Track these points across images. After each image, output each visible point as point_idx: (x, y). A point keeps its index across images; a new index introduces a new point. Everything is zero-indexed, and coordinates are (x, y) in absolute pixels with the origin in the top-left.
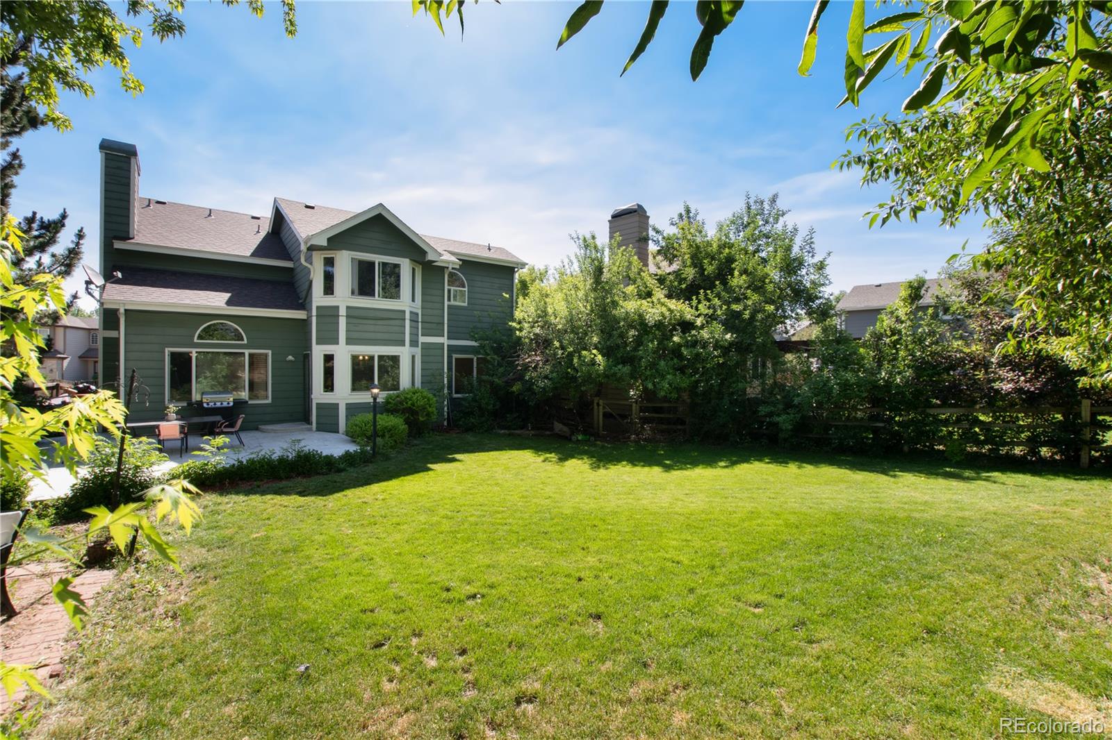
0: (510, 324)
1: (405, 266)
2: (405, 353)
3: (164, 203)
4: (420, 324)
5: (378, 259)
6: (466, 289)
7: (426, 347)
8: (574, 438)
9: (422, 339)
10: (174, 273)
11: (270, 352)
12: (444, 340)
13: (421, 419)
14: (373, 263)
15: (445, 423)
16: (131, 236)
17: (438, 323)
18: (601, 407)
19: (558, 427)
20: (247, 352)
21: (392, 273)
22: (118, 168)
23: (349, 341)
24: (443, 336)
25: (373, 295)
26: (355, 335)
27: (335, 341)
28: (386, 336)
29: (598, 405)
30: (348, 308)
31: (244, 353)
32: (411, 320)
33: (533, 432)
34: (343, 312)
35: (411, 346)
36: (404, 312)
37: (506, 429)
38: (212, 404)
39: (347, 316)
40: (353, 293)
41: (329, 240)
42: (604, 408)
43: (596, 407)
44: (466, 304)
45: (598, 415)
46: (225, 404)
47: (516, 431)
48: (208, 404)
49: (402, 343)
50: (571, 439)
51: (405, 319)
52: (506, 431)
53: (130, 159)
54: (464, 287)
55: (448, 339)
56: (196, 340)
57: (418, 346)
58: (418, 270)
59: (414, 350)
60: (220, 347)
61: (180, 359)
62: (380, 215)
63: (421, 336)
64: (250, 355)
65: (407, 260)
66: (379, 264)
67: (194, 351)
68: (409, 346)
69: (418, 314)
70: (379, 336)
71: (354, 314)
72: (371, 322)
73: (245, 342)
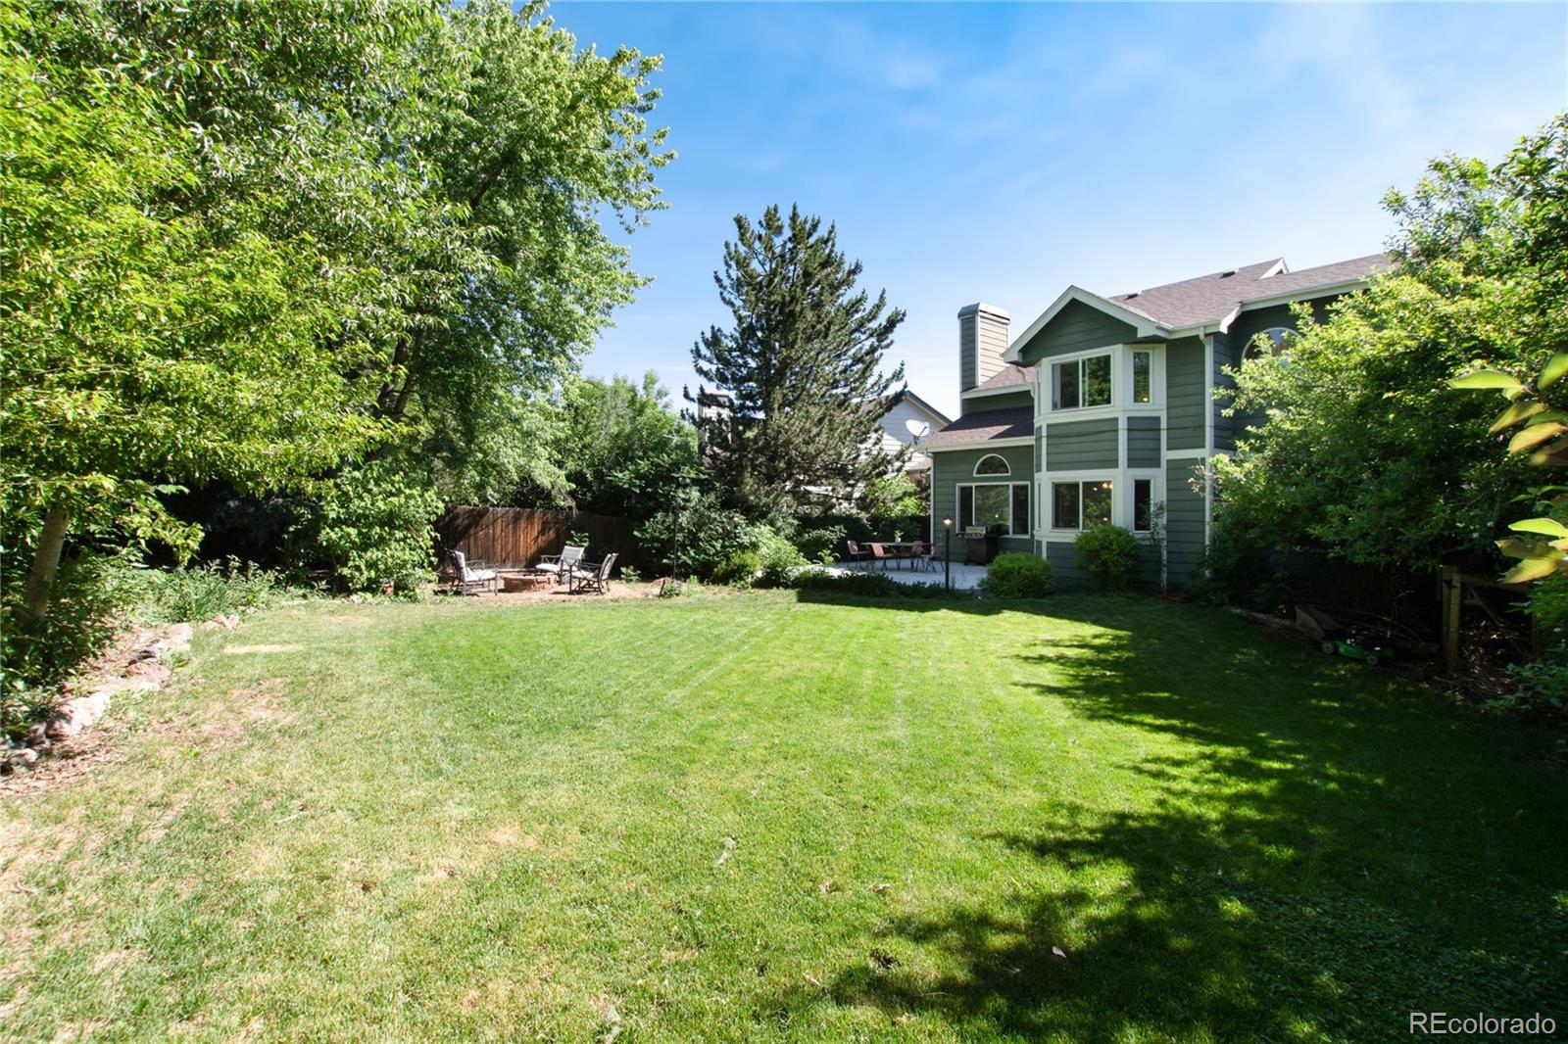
1: (1118, 354)
2: (1119, 477)
4: (1164, 433)
5: (1080, 356)
7: (1174, 466)
9: (1167, 455)
11: (1029, 483)
12: (1204, 453)
14: (1076, 364)
16: (976, 385)
17: (1195, 428)
18: (1456, 593)
20: (1011, 484)
21: (1101, 369)
23: (1051, 467)
24: (1204, 447)
25: (1078, 405)
26: (1058, 458)
28: (1093, 456)
30: (1048, 426)
31: (1009, 486)
32: (1130, 430)
34: (1044, 432)
35: (1131, 466)
36: (1116, 420)
38: (970, 535)
39: (1049, 437)
40: (1055, 407)
41: (1023, 351)
42: (1464, 594)
43: (1445, 590)
45: (1449, 611)
46: (979, 536)
48: (968, 535)
49: (1114, 463)
51: (1115, 431)
55: (1213, 450)
56: (975, 475)
57: (1158, 466)
58: (1151, 352)
59: (1143, 473)
60: (991, 479)
61: (966, 493)
62: (1074, 301)
63: (1168, 449)
64: (1014, 487)
65: (1120, 347)
66: (1084, 363)
67: (974, 485)
68: (1129, 466)
69: (1158, 419)
70: (1085, 457)
71: (1057, 433)
72: (1075, 439)
73: (1010, 474)
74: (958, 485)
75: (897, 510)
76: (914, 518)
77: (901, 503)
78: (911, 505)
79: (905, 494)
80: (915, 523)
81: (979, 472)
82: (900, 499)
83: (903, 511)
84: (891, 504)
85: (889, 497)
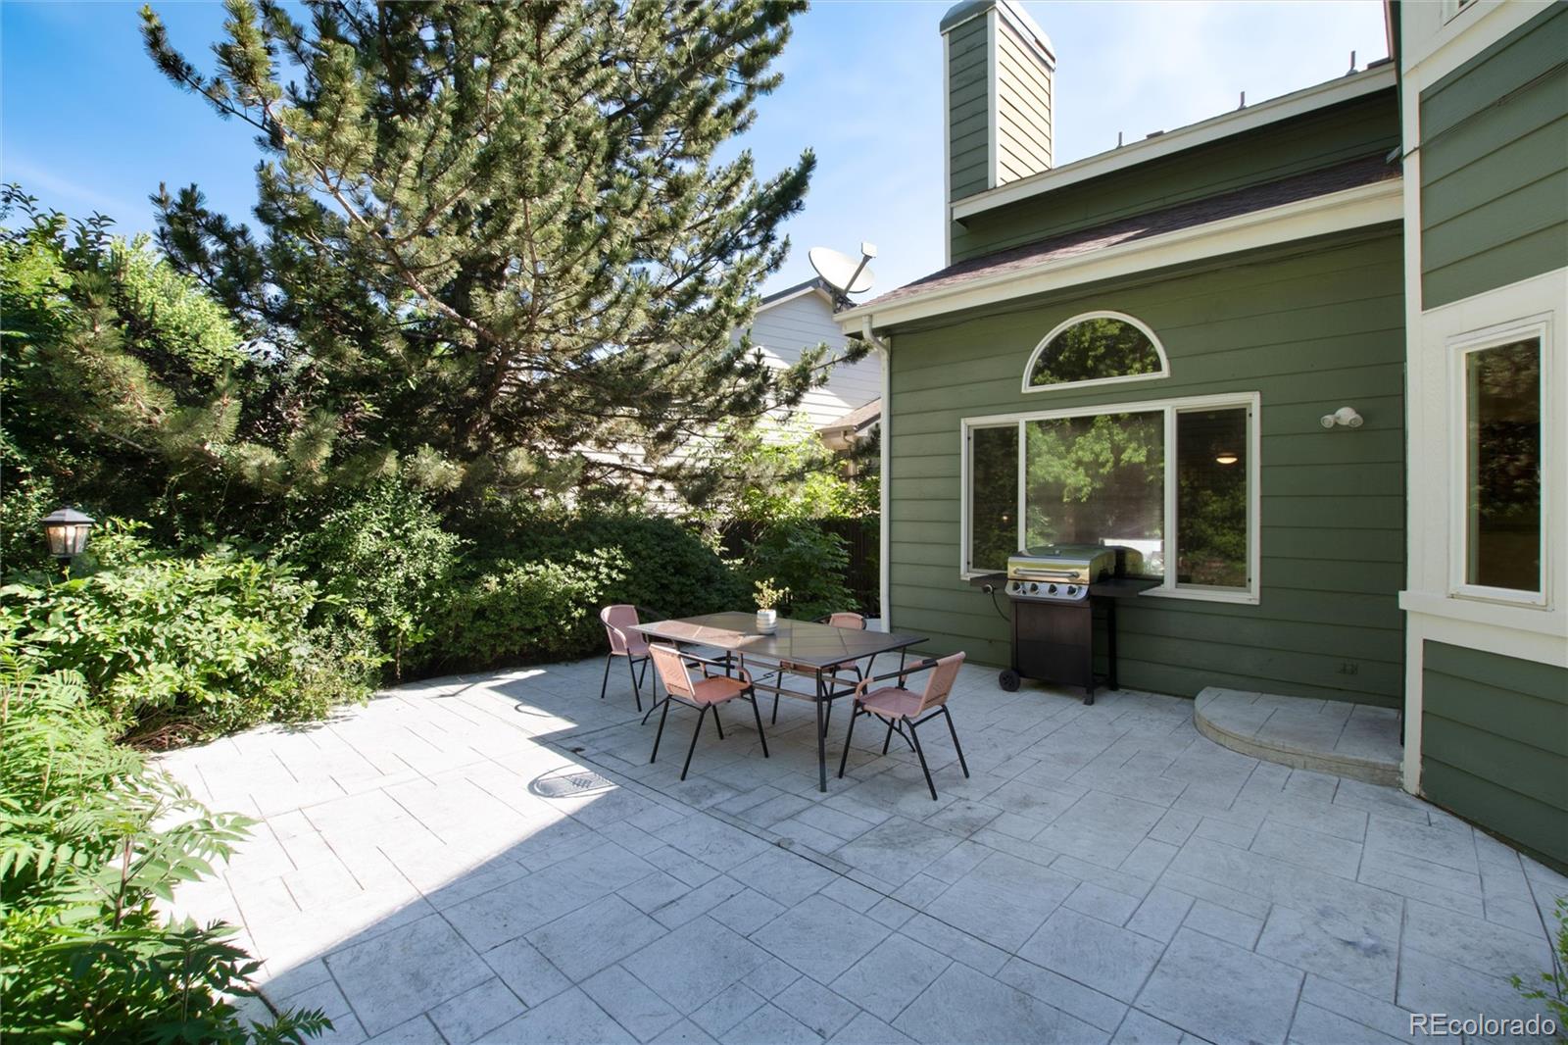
11: (1252, 399)
16: (990, 185)
20: (1169, 408)
22: (968, 50)
31: (1161, 414)
38: (1026, 587)
46: (1063, 591)
53: (986, 18)
64: (1185, 420)
67: (1021, 420)
73: (1165, 373)
74: (969, 423)
75: (793, 503)
76: (830, 524)
77: (801, 488)
78: (824, 495)
79: (810, 465)
80: (835, 537)
81: (1037, 381)
82: (797, 476)
83: (808, 508)
84: (778, 491)
85: (771, 472)
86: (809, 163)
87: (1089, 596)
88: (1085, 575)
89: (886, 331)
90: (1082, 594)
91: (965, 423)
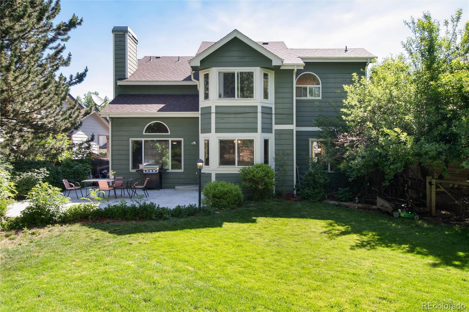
0: (342, 110)
1: (257, 72)
2: (258, 138)
3: (159, 57)
4: (273, 116)
5: (237, 70)
6: (320, 86)
7: (279, 133)
8: (395, 214)
9: (275, 127)
10: (144, 96)
11: (182, 139)
12: (293, 127)
13: (260, 187)
14: (233, 74)
15: (295, 192)
16: (126, 78)
17: (288, 114)
18: (434, 187)
19: (380, 202)
20: (170, 140)
21: (248, 78)
22: (120, 41)
23: (218, 130)
24: (293, 124)
25: (234, 96)
26: (222, 126)
27: (209, 131)
28: (242, 126)
29: (430, 183)
30: (216, 107)
31: (169, 140)
32: (262, 113)
33: (360, 205)
34: (213, 110)
35: (263, 132)
36: (256, 107)
37: (337, 200)
38: (148, 171)
39: (216, 113)
40: (220, 96)
41: (202, 62)
42: (437, 187)
43: (428, 186)
44: (320, 98)
45: (431, 194)
46: (154, 171)
47: (345, 203)
48: (146, 171)
49: (255, 130)
50: (392, 216)
51: (257, 113)
52: (336, 203)
53: (125, 34)
54: (318, 84)
55: (297, 126)
56: (144, 134)
57: (272, 132)
58: (269, 74)
59: (267, 136)
60: (156, 137)
61: (138, 144)
62: (236, 38)
63: (275, 124)
64: (173, 142)
65: (259, 68)
66: (238, 74)
67: (143, 140)
68: (262, 132)
69: (271, 108)
70: (238, 126)
71: (221, 111)
72: (233, 116)
73: (169, 133)
81: (146, 132)
86: (86, 70)
87: (159, 172)
88: (158, 169)
89: (112, 118)
90: (158, 171)
91: (130, 139)
